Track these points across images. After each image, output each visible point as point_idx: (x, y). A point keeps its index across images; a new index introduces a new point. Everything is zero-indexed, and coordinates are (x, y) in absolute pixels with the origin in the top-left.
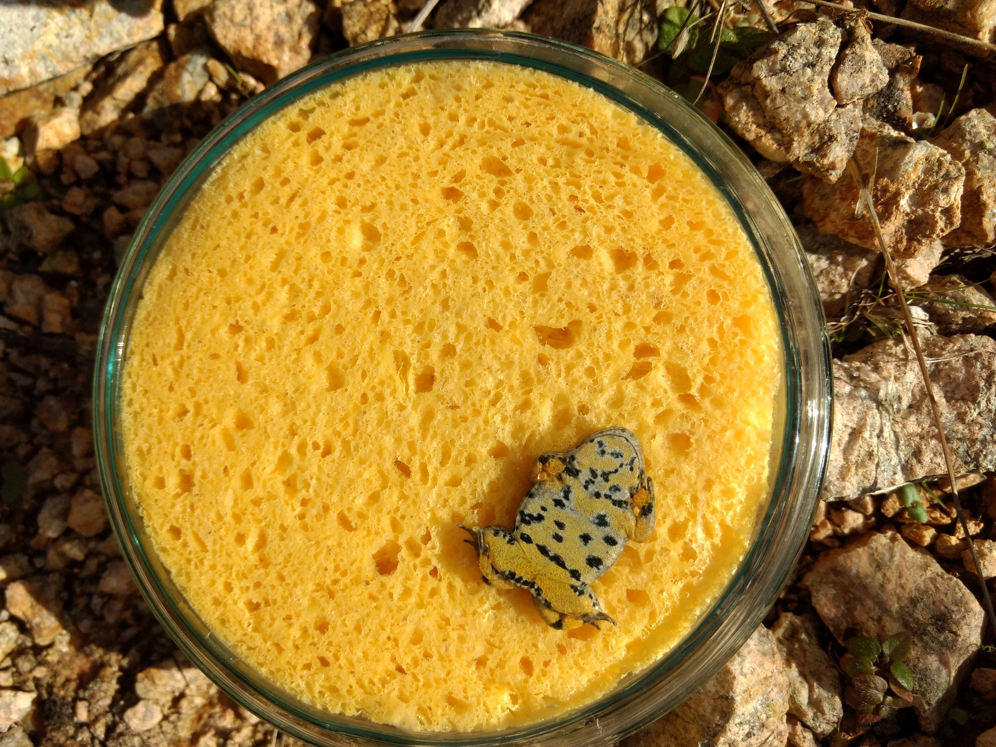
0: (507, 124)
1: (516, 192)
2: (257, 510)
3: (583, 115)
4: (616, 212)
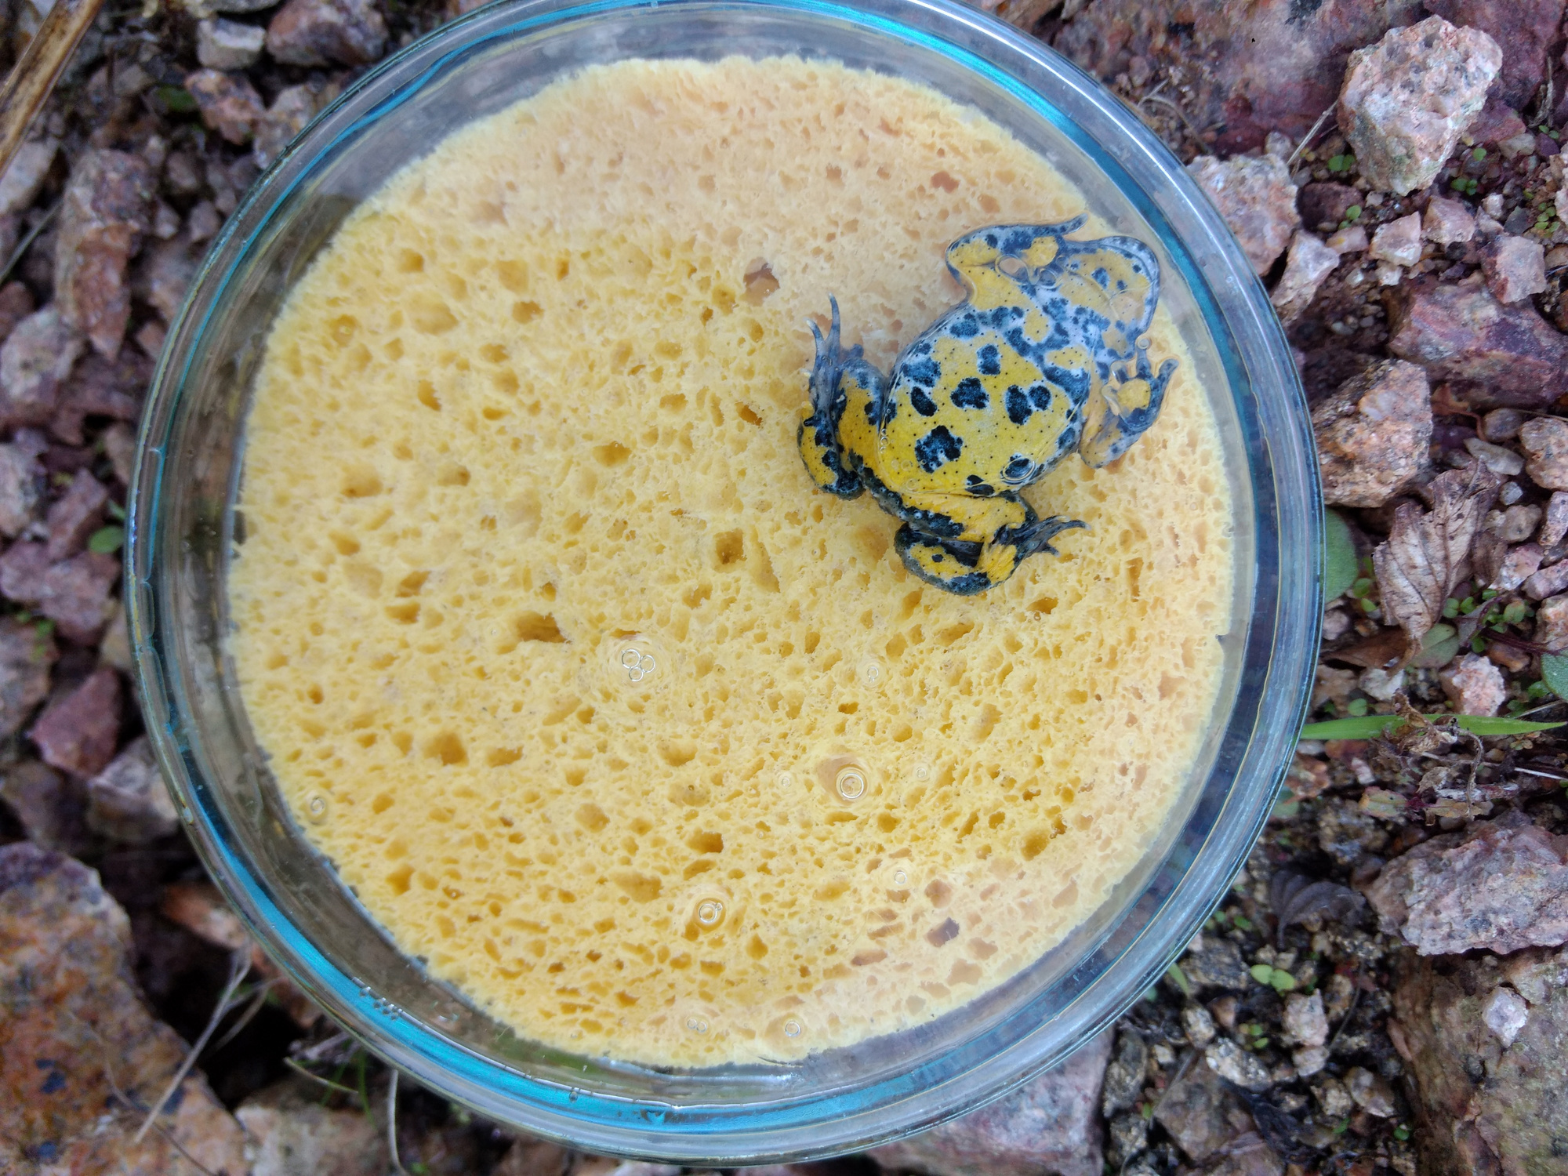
0: (626, 956)
1: (604, 849)
3: (508, 975)
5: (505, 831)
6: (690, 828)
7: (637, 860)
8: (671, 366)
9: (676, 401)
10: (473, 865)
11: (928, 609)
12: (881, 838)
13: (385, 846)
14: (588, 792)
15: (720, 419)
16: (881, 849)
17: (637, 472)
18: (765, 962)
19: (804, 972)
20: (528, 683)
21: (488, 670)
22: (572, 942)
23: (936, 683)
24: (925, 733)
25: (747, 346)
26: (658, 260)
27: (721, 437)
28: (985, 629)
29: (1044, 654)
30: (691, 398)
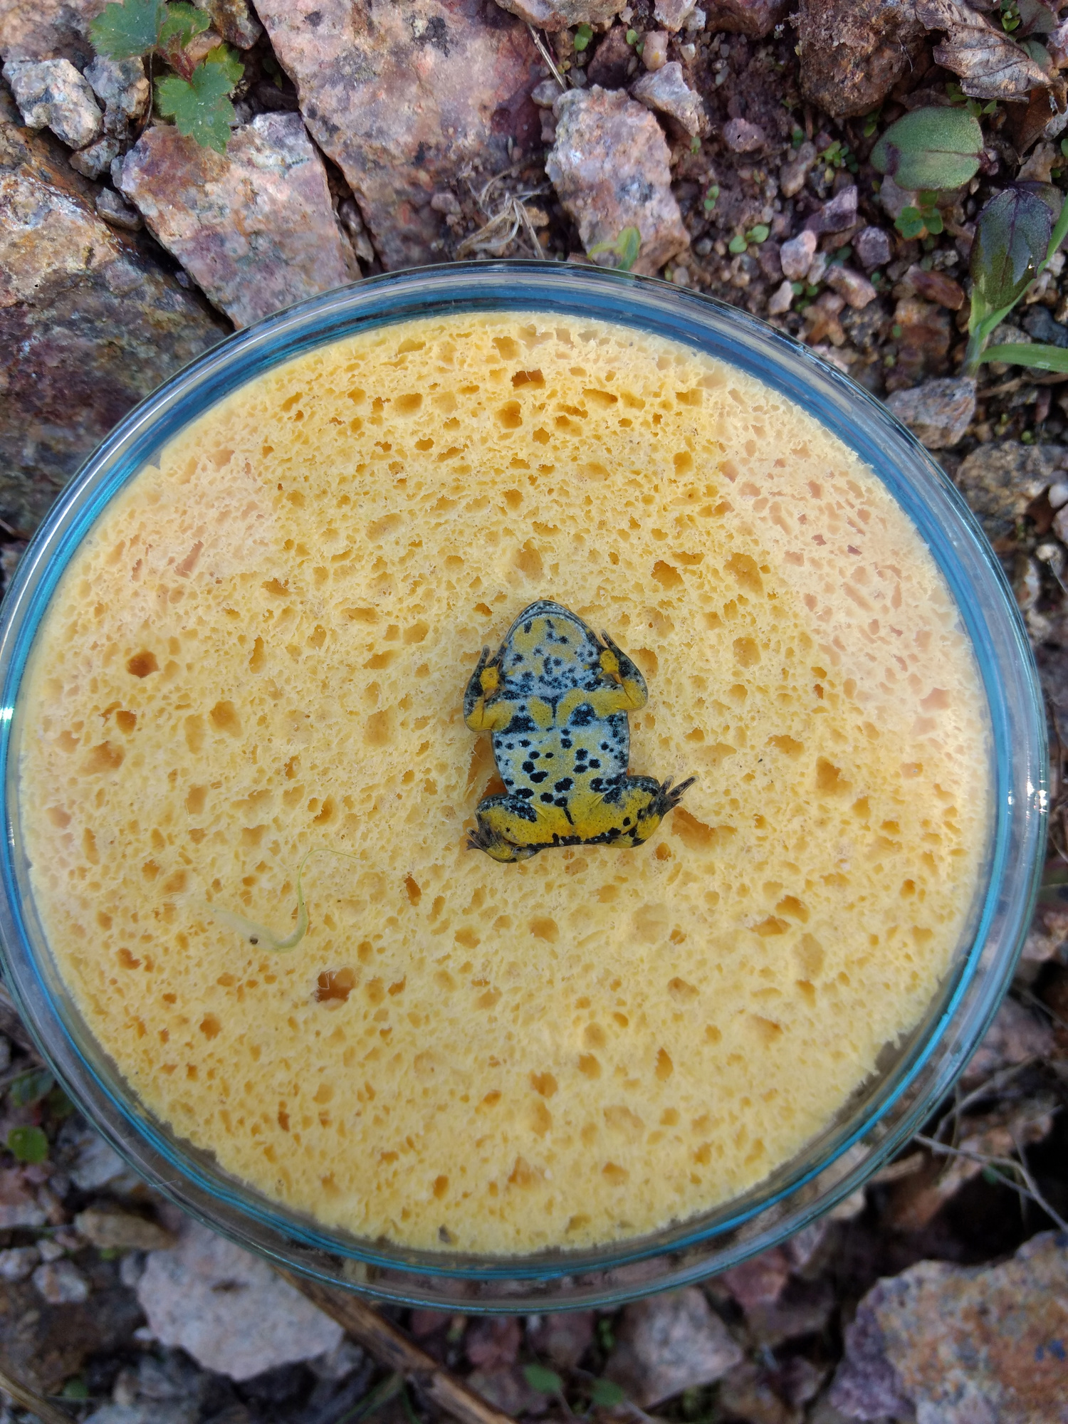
0: (793, 523)
1: (754, 621)
2: (191, 846)
3: (897, 572)
4: (860, 721)
5: (825, 685)
6: (672, 594)
7: (732, 595)
8: (452, 966)
9: (467, 938)
10: (869, 673)
11: (370, 647)
12: (528, 490)
13: (932, 734)
14: (736, 674)
15: (438, 902)
16: (533, 480)
17: (531, 902)
18: (683, 447)
19: (657, 418)
20: (727, 792)
21: (753, 823)
22: (830, 563)
23: (400, 585)
24: (435, 552)
25: (381, 943)
26: (409, 1058)
27: (447, 886)
28: (333, 602)
29: (302, 550)
30: (451, 932)
